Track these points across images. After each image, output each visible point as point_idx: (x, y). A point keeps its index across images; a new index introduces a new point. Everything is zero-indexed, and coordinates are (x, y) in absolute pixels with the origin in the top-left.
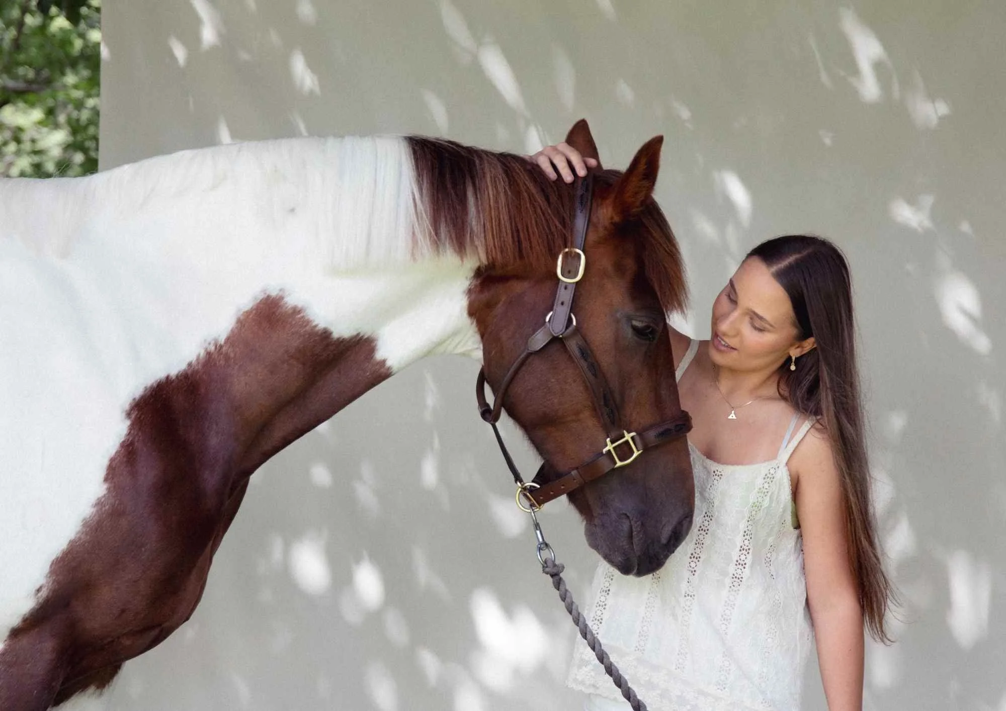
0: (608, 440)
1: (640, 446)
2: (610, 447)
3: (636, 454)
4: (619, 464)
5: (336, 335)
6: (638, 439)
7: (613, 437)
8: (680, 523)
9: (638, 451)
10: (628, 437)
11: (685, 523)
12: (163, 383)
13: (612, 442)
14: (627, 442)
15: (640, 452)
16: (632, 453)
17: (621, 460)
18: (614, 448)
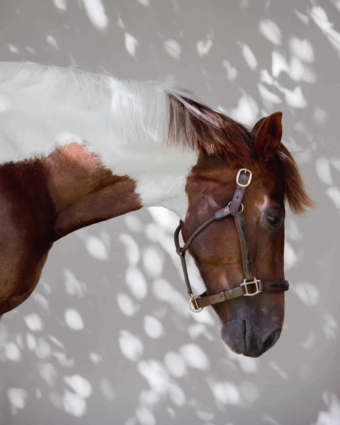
0: (245, 280)
1: (260, 289)
2: (245, 283)
3: (257, 292)
4: (247, 294)
5: (114, 173)
6: (260, 284)
7: (248, 279)
8: (274, 333)
9: (259, 290)
10: (256, 281)
11: (277, 334)
12: (8, 165)
13: (247, 281)
14: (255, 284)
15: (260, 291)
16: (256, 291)
17: (249, 293)
18: (247, 285)
